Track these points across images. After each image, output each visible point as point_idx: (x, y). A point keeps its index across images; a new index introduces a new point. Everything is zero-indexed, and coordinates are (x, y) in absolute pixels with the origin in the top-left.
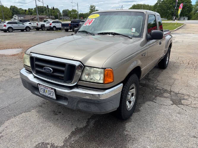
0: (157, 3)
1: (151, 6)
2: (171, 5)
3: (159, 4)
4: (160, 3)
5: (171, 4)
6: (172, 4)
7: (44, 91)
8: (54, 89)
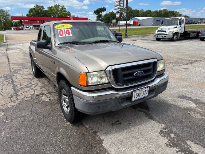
7: (139, 94)
8: (149, 87)
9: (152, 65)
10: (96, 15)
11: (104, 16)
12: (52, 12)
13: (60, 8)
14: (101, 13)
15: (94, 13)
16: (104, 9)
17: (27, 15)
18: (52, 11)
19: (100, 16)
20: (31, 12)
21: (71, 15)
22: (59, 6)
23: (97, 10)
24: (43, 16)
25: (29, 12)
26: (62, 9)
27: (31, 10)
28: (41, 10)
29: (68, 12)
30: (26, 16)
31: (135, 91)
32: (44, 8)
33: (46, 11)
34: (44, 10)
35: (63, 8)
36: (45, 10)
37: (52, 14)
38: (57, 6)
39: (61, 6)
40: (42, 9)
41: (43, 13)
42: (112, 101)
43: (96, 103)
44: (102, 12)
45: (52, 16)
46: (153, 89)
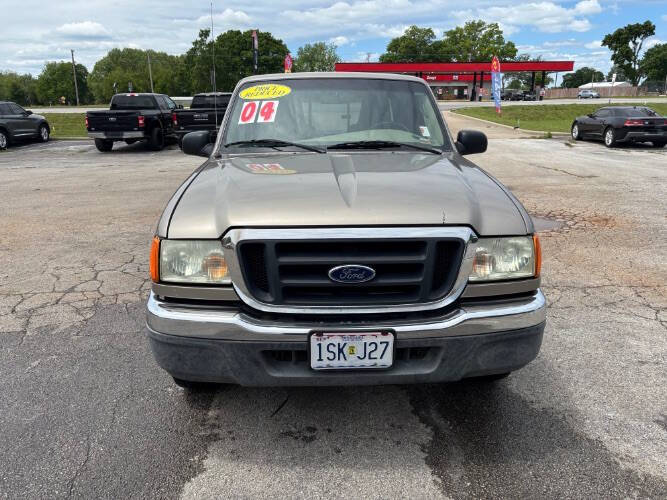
0: (193, 50)
1: (172, 57)
2: (237, 59)
3: (199, 54)
4: (202, 51)
5: (234, 54)
6: (239, 54)
7: (341, 351)
8: (393, 332)
9: (430, 249)
10: (612, 52)
11: (648, 55)
12: (455, 47)
13: (483, 32)
14: (634, 42)
15: (605, 43)
16: (647, 30)
17: (382, 58)
18: (457, 43)
19: (629, 55)
20: (393, 49)
21: (518, 55)
22: (480, 24)
23: (619, 33)
24: (425, 60)
25: (389, 50)
26: (491, 34)
27: (395, 45)
28: (424, 43)
29: (510, 43)
30: (377, 61)
31: (320, 334)
32: (433, 36)
33: (439, 45)
34: (433, 40)
35: (495, 30)
36: (436, 42)
37: (453, 52)
38: (474, 27)
39: (490, 26)
40: (426, 38)
41: (427, 51)
42: (224, 350)
43: (169, 341)
44: (638, 40)
45: (454, 60)
46: (423, 345)
